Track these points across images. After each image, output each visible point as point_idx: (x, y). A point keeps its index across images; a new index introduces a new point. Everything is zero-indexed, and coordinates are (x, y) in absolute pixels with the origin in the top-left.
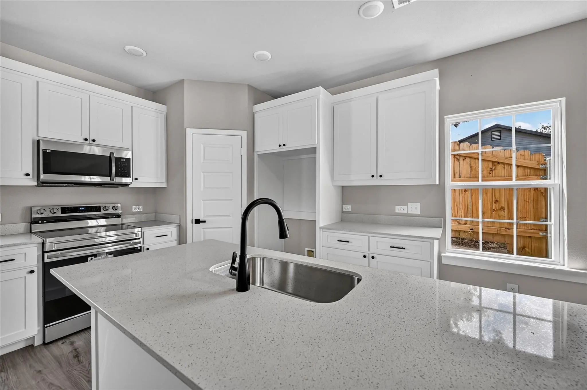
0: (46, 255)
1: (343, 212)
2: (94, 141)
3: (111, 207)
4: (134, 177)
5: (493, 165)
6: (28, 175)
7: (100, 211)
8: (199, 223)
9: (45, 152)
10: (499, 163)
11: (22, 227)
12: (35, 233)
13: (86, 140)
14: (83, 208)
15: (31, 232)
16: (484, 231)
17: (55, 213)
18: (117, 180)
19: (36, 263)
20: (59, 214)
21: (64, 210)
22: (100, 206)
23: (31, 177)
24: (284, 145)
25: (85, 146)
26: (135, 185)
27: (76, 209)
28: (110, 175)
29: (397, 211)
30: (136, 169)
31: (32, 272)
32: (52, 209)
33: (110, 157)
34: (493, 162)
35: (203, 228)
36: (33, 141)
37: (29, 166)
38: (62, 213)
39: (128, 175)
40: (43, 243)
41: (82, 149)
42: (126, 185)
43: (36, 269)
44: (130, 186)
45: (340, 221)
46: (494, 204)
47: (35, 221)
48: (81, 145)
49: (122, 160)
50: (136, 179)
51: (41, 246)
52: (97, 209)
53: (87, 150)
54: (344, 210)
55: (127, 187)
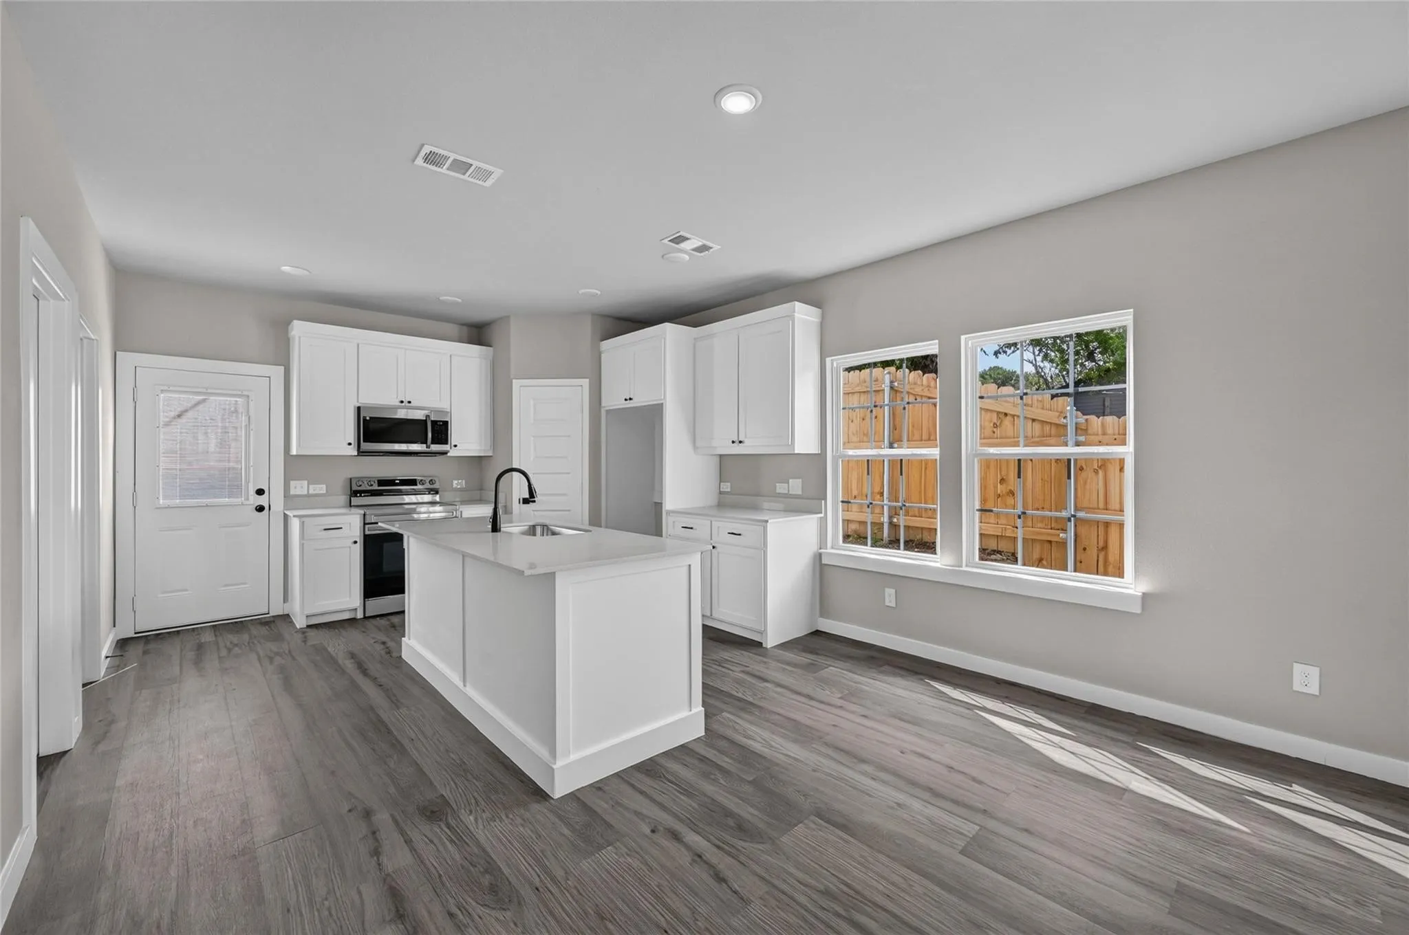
0: (367, 526)
1: (721, 493)
2: (409, 402)
3: (428, 481)
4: (453, 444)
5: (999, 418)
6: (350, 444)
7: (416, 485)
8: (529, 503)
9: (365, 419)
10: (1006, 414)
11: (343, 499)
12: (354, 506)
13: (402, 402)
14: (398, 481)
15: (351, 506)
16: (983, 532)
17: (372, 485)
18: (435, 448)
19: (358, 534)
20: (376, 487)
21: (382, 482)
22: (415, 480)
23: (352, 446)
24: (630, 399)
25: (399, 410)
26: (453, 453)
27: (391, 482)
28: (425, 442)
29: (778, 491)
30: (455, 434)
31: (355, 542)
32: (369, 480)
33: (426, 420)
34: (998, 413)
35: (533, 511)
36: (355, 407)
37: (351, 435)
38: (379, 486)
39: (446, 443)
40: (364, 515)
41: (396, 413)
42: (445, 453)
43: (358, 540)
44: (449, 454)
45: (717, 504)
46: (999, 484)
47: (355, 493)
48: (395, 408)
49: (439, 423)
50: (455, 446)
51: (363, 516)
52: (413, 482)
53: (402, 414)
54: (721, 490)
55: (445, 456)
